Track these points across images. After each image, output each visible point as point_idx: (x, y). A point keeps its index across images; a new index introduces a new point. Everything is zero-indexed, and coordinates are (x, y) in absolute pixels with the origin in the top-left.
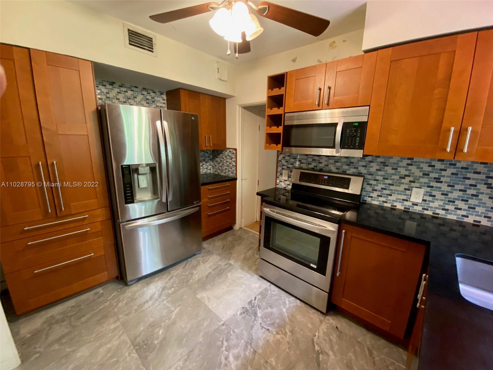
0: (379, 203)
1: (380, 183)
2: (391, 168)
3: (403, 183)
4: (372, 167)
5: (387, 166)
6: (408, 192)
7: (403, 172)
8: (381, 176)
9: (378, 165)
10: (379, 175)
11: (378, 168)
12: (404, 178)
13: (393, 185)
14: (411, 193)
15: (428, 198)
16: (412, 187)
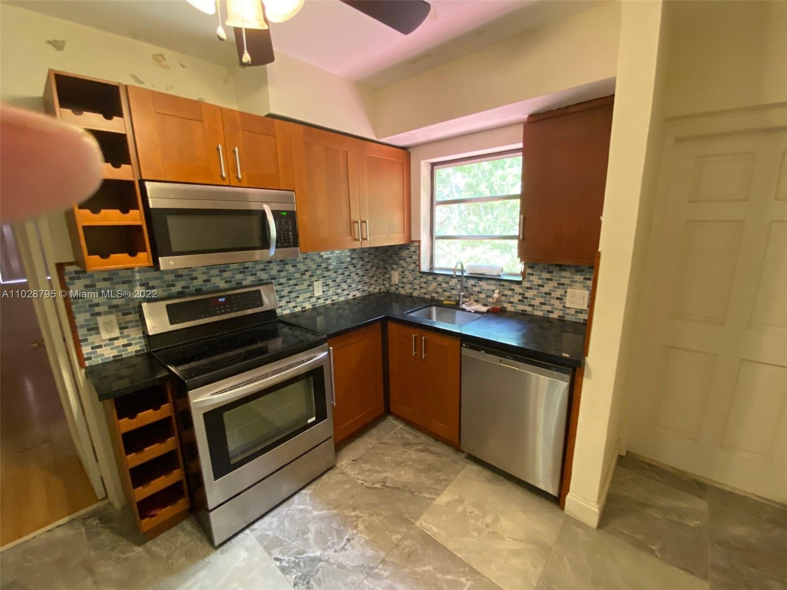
0: (290, 311)
1: (285, 287)
2: (291, 265)
3: (305, 280)
4: (272, 269)
5: (287, 264)
6: (311, 288)
7: (303, 268)
8: (284, 277)
9: (278, 265)
10: (282, 278)
11: (278, 268)
12: (304, 274)
13: (297, 285)
14: (313, 288)
15: (326, 288)
16: (313, 282)
